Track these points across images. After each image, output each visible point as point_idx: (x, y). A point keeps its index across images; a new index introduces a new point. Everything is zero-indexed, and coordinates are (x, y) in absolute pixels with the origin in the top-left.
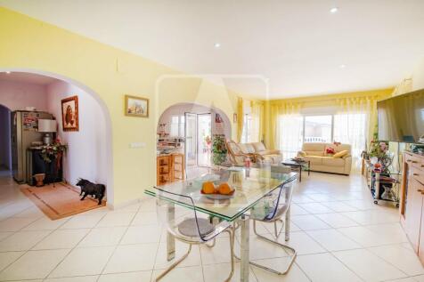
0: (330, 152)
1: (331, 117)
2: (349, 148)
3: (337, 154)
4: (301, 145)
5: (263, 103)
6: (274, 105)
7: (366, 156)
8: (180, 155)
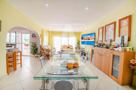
0: (68, 47)
1: (67, 38)
2: (72, 46)
3: (70, 48)
4: (60, 46)
5: (49, 32)
6: (52, 33)
7: (76, 48)
8: (19, 52)
